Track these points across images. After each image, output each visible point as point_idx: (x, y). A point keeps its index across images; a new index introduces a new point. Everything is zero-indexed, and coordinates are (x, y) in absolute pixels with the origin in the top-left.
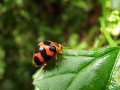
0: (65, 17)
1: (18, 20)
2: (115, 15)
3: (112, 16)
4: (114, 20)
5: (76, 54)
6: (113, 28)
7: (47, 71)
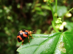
0: (33, 20)
1: (7, 22)
2: (59, 20)
3: (58, 20)
4: (59, 23)
5: (39, 36)
6: (60, 26)
7: (24, 45)
